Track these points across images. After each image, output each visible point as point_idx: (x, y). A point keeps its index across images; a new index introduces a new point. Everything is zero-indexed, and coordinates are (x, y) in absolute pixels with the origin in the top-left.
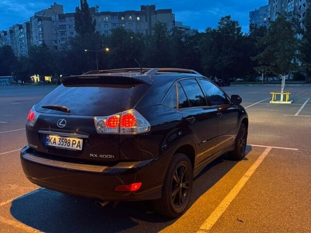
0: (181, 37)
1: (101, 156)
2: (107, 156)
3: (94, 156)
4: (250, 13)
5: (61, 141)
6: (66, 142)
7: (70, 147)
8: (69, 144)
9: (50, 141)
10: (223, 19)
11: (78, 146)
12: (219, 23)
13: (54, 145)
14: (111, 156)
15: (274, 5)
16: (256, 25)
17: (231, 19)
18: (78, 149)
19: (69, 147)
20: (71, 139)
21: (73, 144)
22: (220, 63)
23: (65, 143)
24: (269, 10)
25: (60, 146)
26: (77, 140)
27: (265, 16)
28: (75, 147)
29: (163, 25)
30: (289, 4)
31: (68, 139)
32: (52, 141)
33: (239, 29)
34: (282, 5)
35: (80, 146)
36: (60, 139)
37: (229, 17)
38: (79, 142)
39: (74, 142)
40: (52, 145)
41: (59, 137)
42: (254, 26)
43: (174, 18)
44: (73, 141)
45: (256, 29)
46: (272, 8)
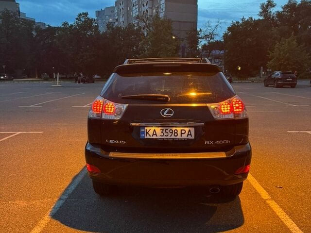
0: (32, 29)
1: (218, 142)
2: (223, 142)
3: (210, 143)
4: (96, 12)
5: (164, 132)
6: (172, 133)
7: (179, 137)
8: (176, 134)
9: (147, 133)
10: (80, 15)
11: (188, 135)
12: (77, 19)
13: (155, 137)
14: (227, 141)
15: (121, 7)
16: (113, 25)
17: (88, 16)
18: (189, 137)
19: (177, 137)
20: (179, 129)
21: (181, 133)
22: (81, 60)
23: (170, 134)
24: (116, 11)
25: (164, 137)
26: (187, 129)
27: (110, 16)
28: (185, 136)
29: (12, 14)
30: (134, 8)
31: (174, 129)
32: (151, 133)
33: (97, 27)
34: (127, 9)
35: (191, 135)
36: (163, 130)
37: (86, 14)
38: (189, 131)
39: (183, 132)
40: (151, 137)
41: (161, 128)
42: (111, 26)
43: (19, 8)
44: (181, 130)
45: (113, 29)
46: (119, 10)
